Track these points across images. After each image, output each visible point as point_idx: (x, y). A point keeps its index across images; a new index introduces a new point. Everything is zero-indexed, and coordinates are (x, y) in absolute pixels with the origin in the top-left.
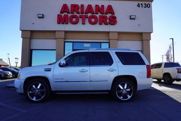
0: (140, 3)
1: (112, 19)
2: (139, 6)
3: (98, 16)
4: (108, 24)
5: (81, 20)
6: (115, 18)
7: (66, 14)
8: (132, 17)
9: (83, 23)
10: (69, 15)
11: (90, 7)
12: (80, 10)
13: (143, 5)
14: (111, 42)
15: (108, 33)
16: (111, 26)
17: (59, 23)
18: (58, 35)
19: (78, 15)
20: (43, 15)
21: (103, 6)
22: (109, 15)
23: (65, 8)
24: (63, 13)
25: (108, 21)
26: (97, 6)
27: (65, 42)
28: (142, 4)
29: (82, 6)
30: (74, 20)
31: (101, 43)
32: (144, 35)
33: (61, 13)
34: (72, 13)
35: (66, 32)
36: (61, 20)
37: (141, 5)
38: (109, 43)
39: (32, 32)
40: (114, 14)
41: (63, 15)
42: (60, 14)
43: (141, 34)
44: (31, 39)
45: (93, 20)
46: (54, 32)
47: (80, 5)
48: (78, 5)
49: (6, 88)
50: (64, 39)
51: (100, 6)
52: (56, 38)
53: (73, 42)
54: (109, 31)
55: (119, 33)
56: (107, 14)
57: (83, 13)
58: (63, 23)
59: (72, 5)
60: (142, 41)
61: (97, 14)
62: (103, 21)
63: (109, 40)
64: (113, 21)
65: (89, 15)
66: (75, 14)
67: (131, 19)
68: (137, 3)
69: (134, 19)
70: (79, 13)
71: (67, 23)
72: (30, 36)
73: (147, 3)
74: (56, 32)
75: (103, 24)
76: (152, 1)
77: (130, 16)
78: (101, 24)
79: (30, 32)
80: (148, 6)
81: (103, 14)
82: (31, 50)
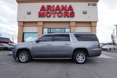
0: (90, 3)
2: (89, 5)
3: (63, 12)
4: (69, 17)
5: (52, 15)
6: (74, 13)
7: (44, 11)
9: (54, 17)
10: (46, 12)
11: (58, 7)
12: (52, 9)
13: (92, 5)
15: (69, 22)
16: (71, 18)
17: (39, 17)
18: (39, 24)
19: (51, 12)
20: (30, 12)
21: (66, 6)
23: (43, 8)
25: (69, 15)
26: (62, 6)
27: (43, 28)
28: (91, 4)
29: (53, 6)
30: (48, 15)
31: (65, 28)
32: (93, 24)
34: (47, 11)
35: (44, 22)
36: (41, 15)
37: (90, 5)
38: (70, 28)
39: (24, 22)
41: (42, 12)
42: (40, 11)
43: (90, 23)
44: (23, 26)
45: (60, 15)
46: (36, 22)
47: (52, 6)
50: (43, 26)
51: (64, 6)
52: (38, 26)
53: (48, 28)
55: (77, 22)
56: (68, 11)
58: (42, 17)
59: (47, 6)
60: (91, 27)
63: (70, 26)
64: (72, 15)
65: (58, 11)
66: (49, 11)
67: (84, 13)
68: (88, 3)
69: (86, 13)
70: (51, 11)
71: (44, 17)
72: (23, 24)
73: (94, 3)
74: (38, 22)
75: (66, 17)
76: (98, 2)
77: (84, 12)
79: (22, 23)
80: (95, 5)
81: (66, 11)
82: (24, 33)
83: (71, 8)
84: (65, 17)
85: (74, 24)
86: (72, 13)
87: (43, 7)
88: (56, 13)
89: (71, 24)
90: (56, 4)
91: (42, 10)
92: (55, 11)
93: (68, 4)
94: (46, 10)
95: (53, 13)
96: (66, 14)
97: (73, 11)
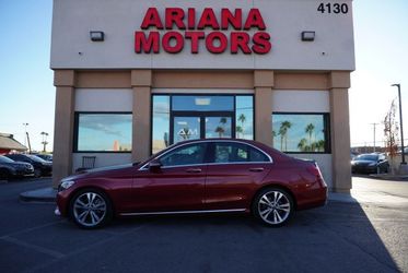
0: (325, 2)
1: (261, 42)
2: (323, 10)
3: (227, 34)
4: (249, 53)
5: (188, 44)
6: (266, 38)
7: (154, 29)
8: (306, 35)
9: (195, 52)
10: (162, 33)
11: (208, 13)
12: (186, 22)
13: (333, 8)
15: (252, 72)
16: (257, 56)
17: (138, 52)
18: (136, 79)
19: (182, 33)
20: (102, 33)
21: (238, 11)
22: (252, 33)
23: (152, 17)
24: (146, 29)
25: (251, 45)
26: (225, 11)
27: (153, 95)
28: (329, 5)
29: (192, 11)
30: (173, 44)
31: (234, 95)
32: (334, 77)
33: (142, 28)
34: (167, 28)
35: (155, 72)
36: (144, 45)
37: (326, 8)
38: (253, 95)
39: (78, 72)
40: (264, 29)
41: (147, 33)
42: (140, 30)
43: (327, 74)
44: (75, 88)
45: (217, 44)
46: (128, 71)
47: (186, 10)
48: (181, 10)
50: (151, 88)
51: (232, 11)
52: (132, 87)
53: (171, 95)
54: (252, 67)
55: (278, 73)
56: (248, 29)
57: (193, 29)
58: (147, 52)
59: (167, 9)
60: (330, 89)
61: (226, 29)
62: (239, 46)
63: (255, 88)
64: (263, 45)
65: (208, 31)
66: (176, 29)
67: (304, 39)
69: (311, 40)
70: (185, 29)
71: (157, 52)
72: (72, 80)
73: (340, 2)
74: (133, 73)
75: (240, 50)
77: (303, 33)
78: (236, 53)
79: (72, 73)
80: (343, 9)
81: (240, 29)
82: (77, 114)
83: (256, 21)
84: (234, 53)
85: (269, 79)
86: (261, 37)
87: (152, 14)
88: (200, 38)
89: (259, 80)
91: (150, 25)
92: (196, 31)
94: (164, 26)
95: (187, 38)
96: (240, 42)
97: (266, 31)
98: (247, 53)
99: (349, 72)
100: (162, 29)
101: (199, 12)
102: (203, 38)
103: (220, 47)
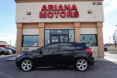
0: (95, 2)
2: (94, 4)
3: (66, 12)
5: (55, 15)
6: (78, 13)
7: (45, 11)
9: (57, 17)
10: (47, 12)
11: (61, 6)
12: (54, 9)
13: (97, 4)
14: (76, 29)
15: (73, 23)
16: (75, 18)
17: (40, 18)
19: (53, 12)
20: (30, 13)
21: (69, 5)
22: (73, 11)
25: (73, 15)
26: (65, 5)
27: (45, 30)
28: (96, 3)
29: (56, 6)
30: (50, 15)
31: (68, 30)
33: (42, 11)
35: (45, 23)
36: (42, 16)
37: (95, 4)
38: (74, 29)
39: (23, 24)
40: (77, 10)
41: (43, 12)
43: (96, 23)
44: (22, 28)
45: (63, 15)
46: (37, 23)
47: (54, 5)
49: (7, 62)
50: (44, 28)
51: (68, 5)
52: (39, 28)
53: (50, 30)
54: (74, 21)
55: (81, 23)
58: (43, 18)
59: (49, 5)
60: (97, 27)
61: (66, 10)
63: (74, 27)
64: (77, 15)
65: (60, 11)
66: (51, 11)
67: (89, 13)
68: (92, 2)
69: (91, 13)
71: (46, 18)
72: (22, 26)
73: (99, 2)
74: (39, 24)
75: (70, 17)
76: (103, 1)
77: (88, 11)
79: (22, 24)
80: (100, 4)
81: (70, 10)
82: (23, 36)
83: (74, 8)
84: (68, 17)
85: (79, 25)
86: (76, 13)
87: (44, 7)
89: (76, 25)
90: (58, 4)
91: (44, 10)
92: (57, 11)
93: (71, 4)
94: (48, 10)
95: (55, 13)
96: (70, 14)
97: (78, 11)
98: (72, 17)
99: (102, 22)
100: (47, 11)
101: (58, 6)
102: (59, 13)
103: (64, 16)
